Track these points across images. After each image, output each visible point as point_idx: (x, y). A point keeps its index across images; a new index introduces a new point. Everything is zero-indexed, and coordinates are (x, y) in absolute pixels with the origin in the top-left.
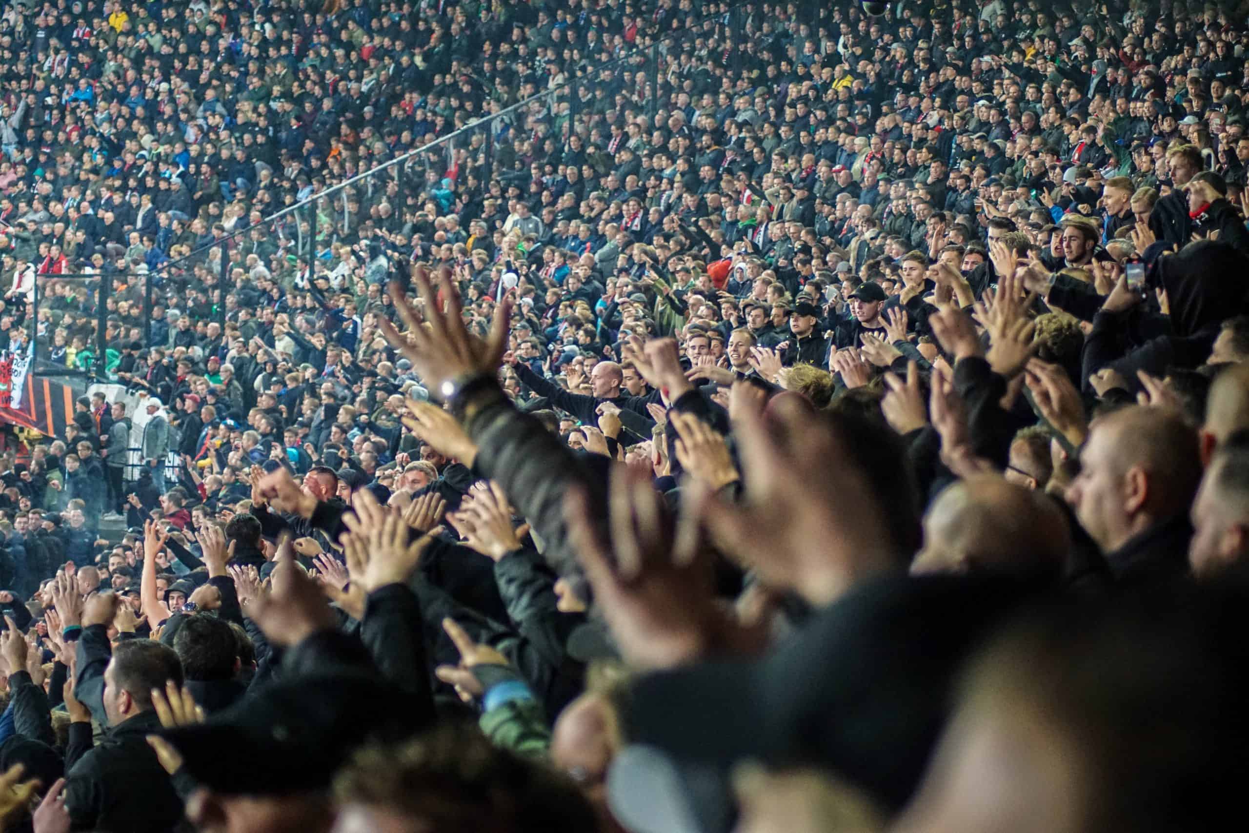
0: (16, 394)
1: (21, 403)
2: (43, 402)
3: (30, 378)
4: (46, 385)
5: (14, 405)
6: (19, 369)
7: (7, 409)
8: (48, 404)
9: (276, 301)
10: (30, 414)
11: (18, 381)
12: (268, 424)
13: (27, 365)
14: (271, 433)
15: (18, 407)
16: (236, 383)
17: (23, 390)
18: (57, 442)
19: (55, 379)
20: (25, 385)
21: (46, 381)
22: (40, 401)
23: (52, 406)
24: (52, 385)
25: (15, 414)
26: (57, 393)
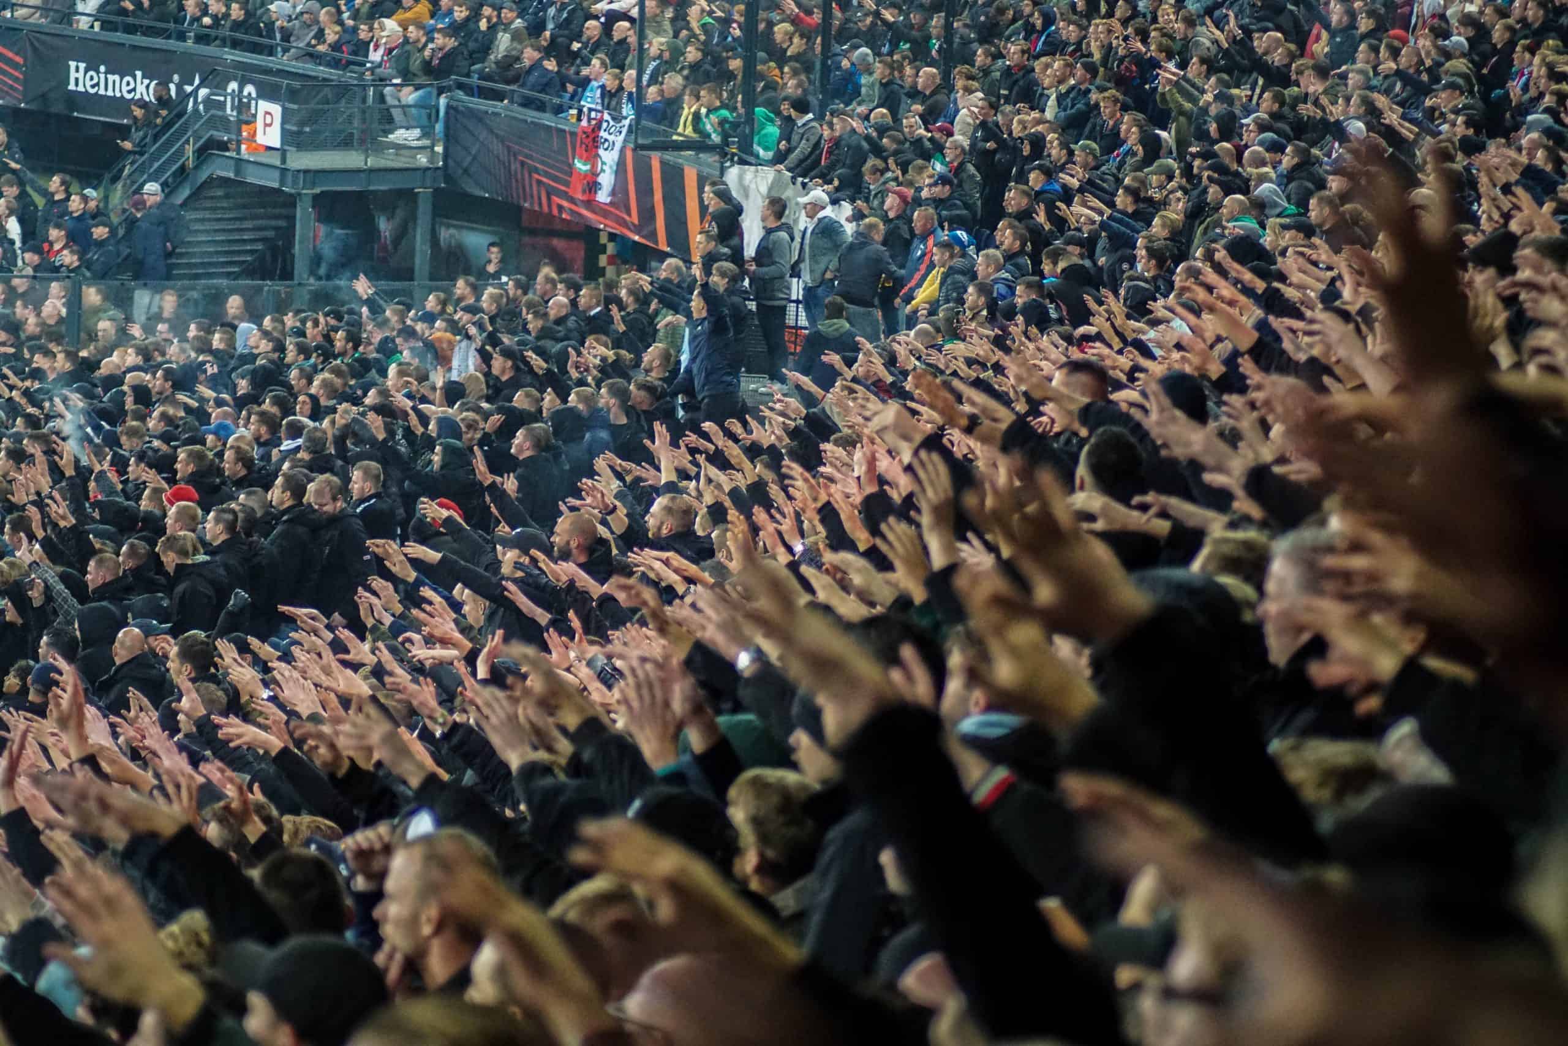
0: (607, 180)
1: (613, 193)
2: (650, 192)
3: (629, 154)
4: (656, 165)
5: (603, 197)
6: (611, 138)
7: (590, 204)
8: (658, 196)
9: (1041, 33)
10: (629, 215)
11: (609, 158)
12: (1016, 235)
13: (625, 131)
14: (1022, 252)
15: (608, 200)
16: (971, 169)
17: (617, 173)
18: (670, 261)
19: (669, 156)
20: (621, 164)
21: (655, 159)
22: (645, 189)
23: (664, 198)
24: (663, 163)
25: (602, 211)
26: (673, 177)
